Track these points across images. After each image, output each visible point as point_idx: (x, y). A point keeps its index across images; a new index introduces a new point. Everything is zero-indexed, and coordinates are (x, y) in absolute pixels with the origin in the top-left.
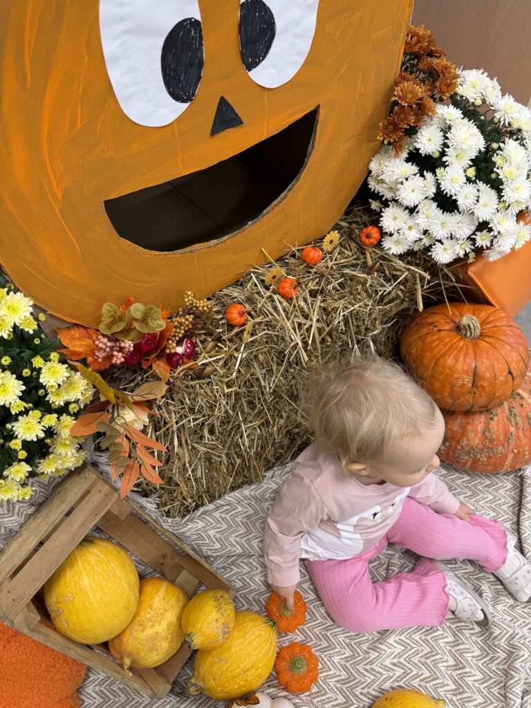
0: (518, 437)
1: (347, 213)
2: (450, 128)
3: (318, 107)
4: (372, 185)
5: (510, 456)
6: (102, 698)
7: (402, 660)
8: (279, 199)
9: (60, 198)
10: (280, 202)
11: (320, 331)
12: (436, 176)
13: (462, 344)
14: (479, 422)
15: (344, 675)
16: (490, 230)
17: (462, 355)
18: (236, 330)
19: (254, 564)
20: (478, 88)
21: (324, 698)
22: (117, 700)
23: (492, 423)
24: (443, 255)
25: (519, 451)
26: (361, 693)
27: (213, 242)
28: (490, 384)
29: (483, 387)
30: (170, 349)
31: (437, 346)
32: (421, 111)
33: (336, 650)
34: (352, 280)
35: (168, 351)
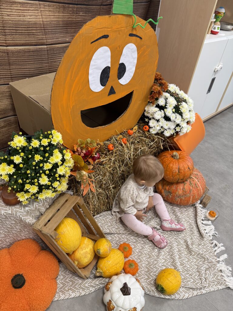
0: (193, 191)
1: (138, 122)
2: (167, 99)
3: (133, 91)
4: (146, 114)
5: (192, 197)
6: (63, 284)
7: (165, 264)
8: (121, 116)
9: (71, 108)
10: (121, 117)
11: (133, 155)
12: (164, 111)
13: (174, 160)
14: (181, 186)
15: (147, 270)
16: (180, 126)
17: (175, 163)
18: (111, 152)
19: (113, 237)
20: (173, 89)
21: (141, 277)
22: (69, 284)
23: (185, 186)
24: (167, 134)
25: (194, 196)
26: (153, 275)
27: (103, 126)
28: (184, 171)
29: (182, 172)
30: (94, 155)
31: (167, 161)
32: (160, 94)
33: (143, 262)
34: (142, 140)
35: (93, 156)
